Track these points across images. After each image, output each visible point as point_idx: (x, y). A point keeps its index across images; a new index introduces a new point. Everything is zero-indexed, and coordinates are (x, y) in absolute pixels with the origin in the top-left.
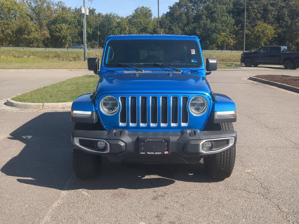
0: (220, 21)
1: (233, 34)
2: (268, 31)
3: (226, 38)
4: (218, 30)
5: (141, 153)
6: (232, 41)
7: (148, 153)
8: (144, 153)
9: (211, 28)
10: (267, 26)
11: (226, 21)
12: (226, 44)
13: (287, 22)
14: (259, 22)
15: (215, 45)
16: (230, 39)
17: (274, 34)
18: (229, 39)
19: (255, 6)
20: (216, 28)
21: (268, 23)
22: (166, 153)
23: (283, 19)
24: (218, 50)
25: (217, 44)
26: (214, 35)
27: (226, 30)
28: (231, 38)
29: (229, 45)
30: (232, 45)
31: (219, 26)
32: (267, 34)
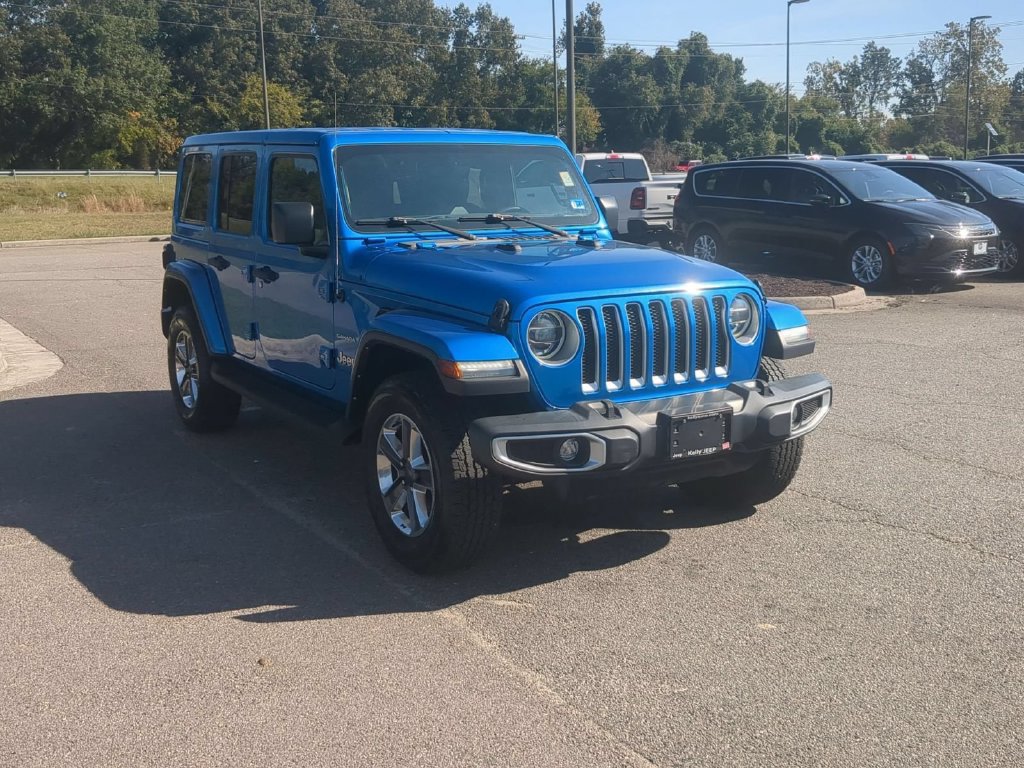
0: (121, 70)
1: (171, 117)
2: (281, 107)
3: (150, 130)
4: (117, 101)
5: (675, 456)
6: (169, 138)
7: (689, 453)
8: (680, 455)
9: (92, 96)
10: (278, 90)
11: (144, 73)
12: (150, 150)
13: (337, 82)
14: (251, 79)
15: (110, 152)
16: (163, 132)
17: (302, 120)
18: (158, 133)
19: (233, 25)
20: (108, 94)
21: (282, 83)
22: (726, 446)
23: (324, 72)
24: (122, 168)
25: (118, 149)
26: (107, 119)
27: (145, 102)
28: (167, 128)
29: (158, 152)
30: (170, 152)
31: (120, 87)
32: (280, 117)
